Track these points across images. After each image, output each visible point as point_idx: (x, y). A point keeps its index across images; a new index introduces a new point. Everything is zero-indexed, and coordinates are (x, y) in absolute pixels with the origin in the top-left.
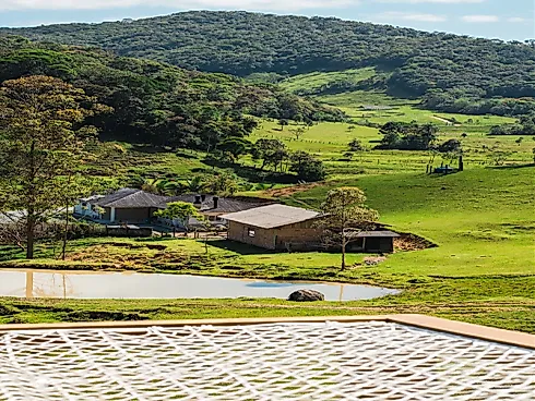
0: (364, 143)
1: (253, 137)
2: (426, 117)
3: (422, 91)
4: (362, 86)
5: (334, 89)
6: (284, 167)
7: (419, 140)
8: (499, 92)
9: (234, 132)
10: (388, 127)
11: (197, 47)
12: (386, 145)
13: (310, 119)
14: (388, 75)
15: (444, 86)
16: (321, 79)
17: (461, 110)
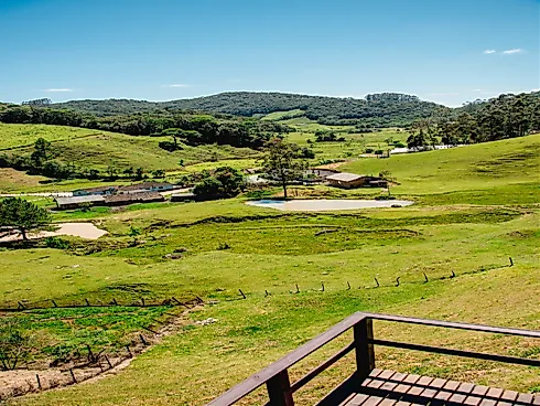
0: (312, 140)
2: (327, 128)
3: (316, 118)
4: (294, 117)
5: (285, 118)
6: (300, 152)
7: (331, 138)
8: (344, 117)
10: (317, 134)
11: (230, 106)
12: (319, 140)
13: (286, 131)
14: (303, 112)
15: (324, 116)
16: (280, 115)
17: (333, 124)
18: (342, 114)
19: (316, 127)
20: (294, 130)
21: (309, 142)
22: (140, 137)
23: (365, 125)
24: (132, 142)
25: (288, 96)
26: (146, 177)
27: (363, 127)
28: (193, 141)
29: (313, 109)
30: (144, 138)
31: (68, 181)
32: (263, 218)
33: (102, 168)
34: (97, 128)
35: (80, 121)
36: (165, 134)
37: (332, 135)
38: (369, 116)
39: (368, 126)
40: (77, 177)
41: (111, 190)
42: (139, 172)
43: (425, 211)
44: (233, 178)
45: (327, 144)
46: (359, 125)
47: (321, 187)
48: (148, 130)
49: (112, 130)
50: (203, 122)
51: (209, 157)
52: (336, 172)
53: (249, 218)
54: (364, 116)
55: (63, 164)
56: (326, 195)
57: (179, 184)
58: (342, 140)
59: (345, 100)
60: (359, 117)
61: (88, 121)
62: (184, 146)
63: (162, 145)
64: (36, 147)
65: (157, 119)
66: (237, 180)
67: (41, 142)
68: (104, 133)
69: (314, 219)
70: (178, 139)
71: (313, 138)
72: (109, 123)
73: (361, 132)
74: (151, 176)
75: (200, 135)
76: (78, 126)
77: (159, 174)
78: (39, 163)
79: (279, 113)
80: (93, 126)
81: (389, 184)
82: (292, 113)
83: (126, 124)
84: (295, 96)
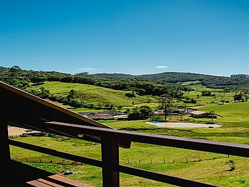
0: (199, 95)
1: (184, 96)
2: (210, 90)
3: (206, 85)
4: (196, 84)
5: (191, 85)
6: (189, 100)
7: (209, 94)
8: (219, 85)
9: (181, 95)
10: (203, 92)
11: (167, 78)
12: (203, 95)
13: (189, 91)
14: (200, 82)
15: (210, 84)
17: (213, 88)
18: (218, 83)
19: (205, 89)
20: (193, 90)
21: (198, 96)
22: (118, 91)
23: (228, 88)
24: (114, 93)
25: (195, 74)
26: (114, 109)
27: (227, 90)
28: (141, 93)
29: (205, 81)
30: (120, 91)
31: (80, 109)
32: (148, 129)
33: (95, 104)
34: (101, 86)
35: (94, 83)
36: (129, 90)
37: (209, 93)
38: (231, 84)
39: (229, 90)
40: (84, 107)
41: (93, 114)
42: (112, 106)
43: (223, 131)
44: (148, 111)
45: (206, 97)
46: (225, 89)
47: (186, 117)
48: (123, 87)
49: (107, 87)
50: (148, 85)
51: (147, 101)
52: (196, 110)
53: (141, 129)
54: (228, 84)
55: (79, 101)
56: (186, 121)
57: (125, 112)
58: (214, 95)
59: (220, 77)
60: (226, 85)
61: (98, 83)
62: (137, 96)
63: (127, 95)
64: (70, 93)
65: (127, 83)
66: (149, 112)
67: (72, 91)
68: (103, 88)
69: (170, 131)
70: (135, 92)
71: (200, 94)
72: (106, 84)
73: (225, 92)
74: (116, 108)
75: (145, 91)
76: (93, 85)
77: (120, 107)
78: (69, 100)
79: (189, 82)
80: (99, 85)
81: (217, 117)
82: (196, 82)
83: (113, 85)
84: (198, 75)
